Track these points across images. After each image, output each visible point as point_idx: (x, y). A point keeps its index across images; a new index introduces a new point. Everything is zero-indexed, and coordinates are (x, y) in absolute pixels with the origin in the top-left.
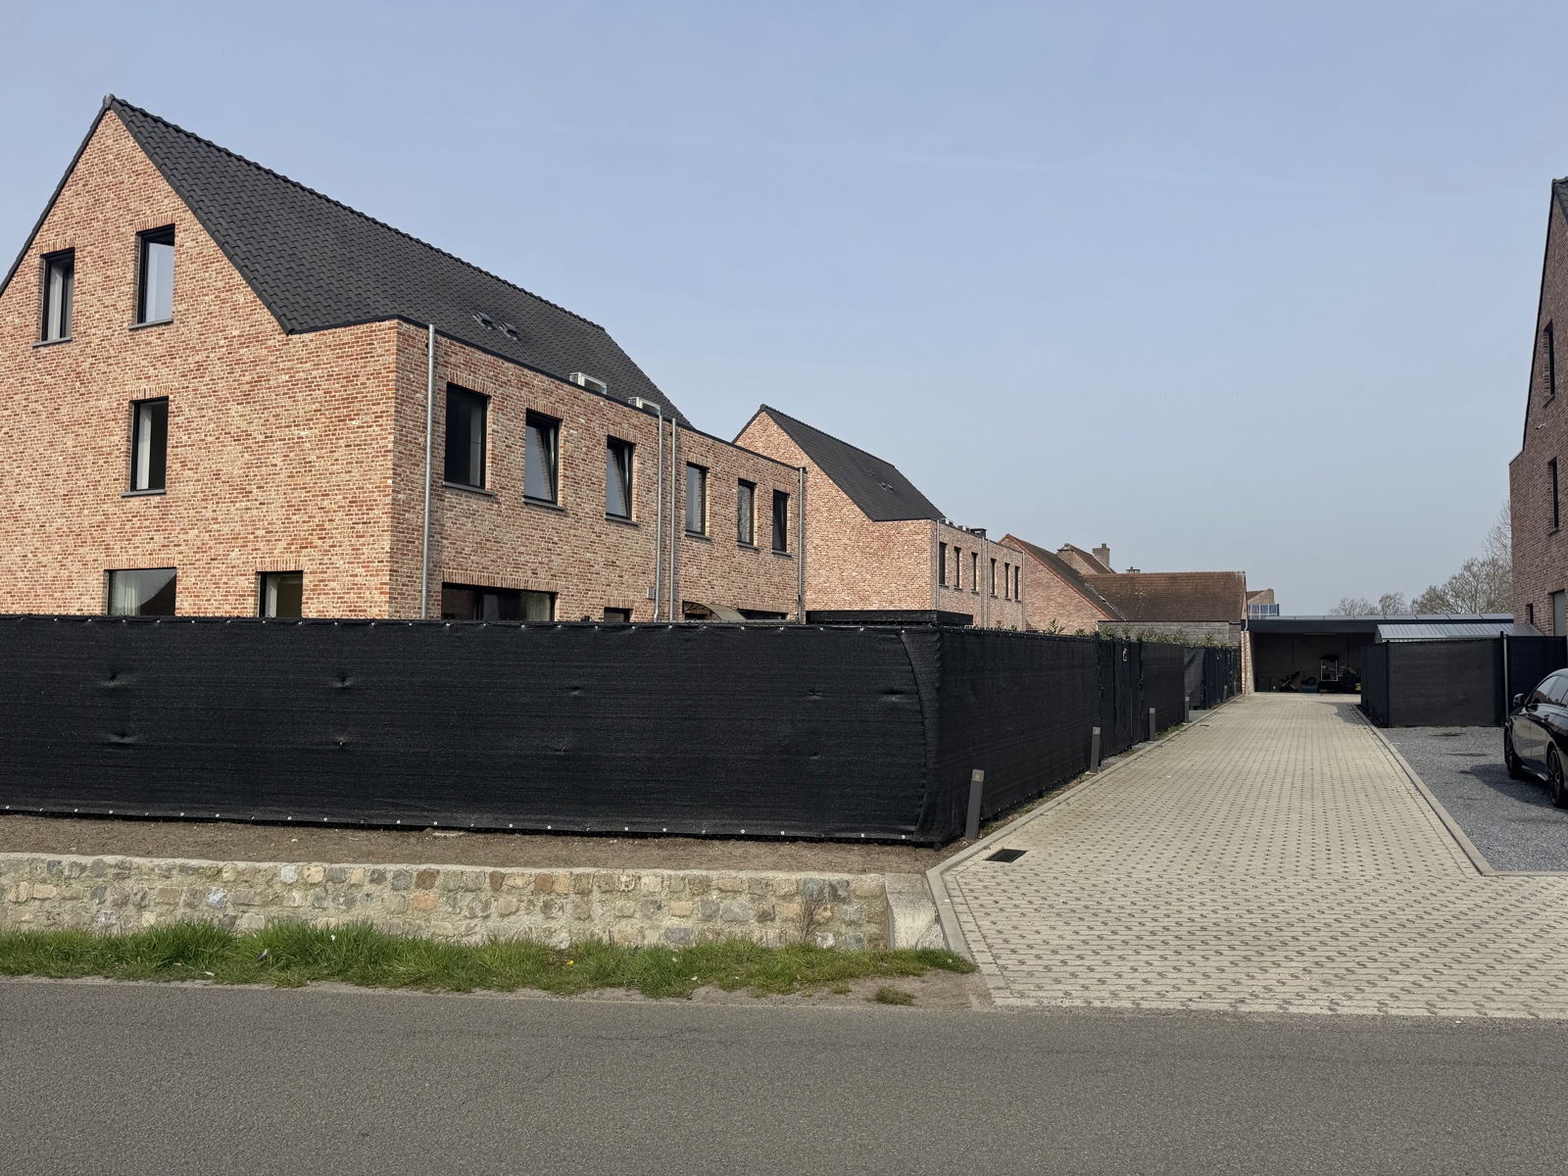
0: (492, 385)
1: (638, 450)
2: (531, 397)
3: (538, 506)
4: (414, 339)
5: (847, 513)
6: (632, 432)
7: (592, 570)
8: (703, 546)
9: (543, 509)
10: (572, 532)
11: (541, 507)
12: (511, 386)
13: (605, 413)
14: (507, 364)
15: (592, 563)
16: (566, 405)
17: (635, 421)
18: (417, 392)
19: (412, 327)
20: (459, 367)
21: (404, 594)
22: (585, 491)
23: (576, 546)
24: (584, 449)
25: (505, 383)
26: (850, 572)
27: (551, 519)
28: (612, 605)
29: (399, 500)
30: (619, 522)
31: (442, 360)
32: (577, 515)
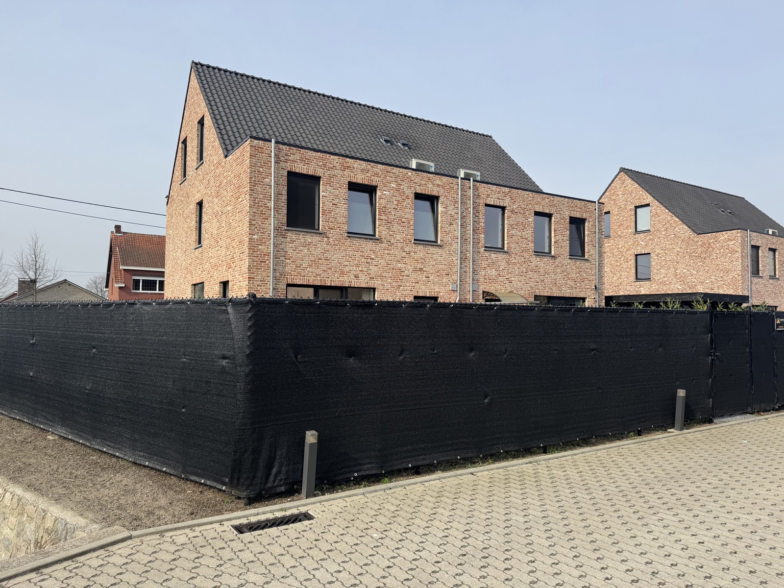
0: (321, 170)
1: (441, 199)
2: (352, 175)
3: (358, 238)
4: (263, 148)
5: (679, 231)
6: (435, 188)
7: (403, 274)
8: (501, 256)
9: (363, 240)
10: (386, 252)
11: (361, 238)
12: (336, 169)
13: (413, 179)
14: (332, 157)
15: (403, 270)
16: (380, 177)
17: (438, 182)
18: (266, 178)
19: (261, 142)
20: (296, 162)
21: (259, 291)
22: (396, 227)
23: (389, 260)
24: (395, 202)
25: (331, 168)
26: (682, 270)
27: (368, 245)
28: (421, 295)
29: (254, 239)
30: (425, 245)
31: (283, 158)
32: (390, 242)
